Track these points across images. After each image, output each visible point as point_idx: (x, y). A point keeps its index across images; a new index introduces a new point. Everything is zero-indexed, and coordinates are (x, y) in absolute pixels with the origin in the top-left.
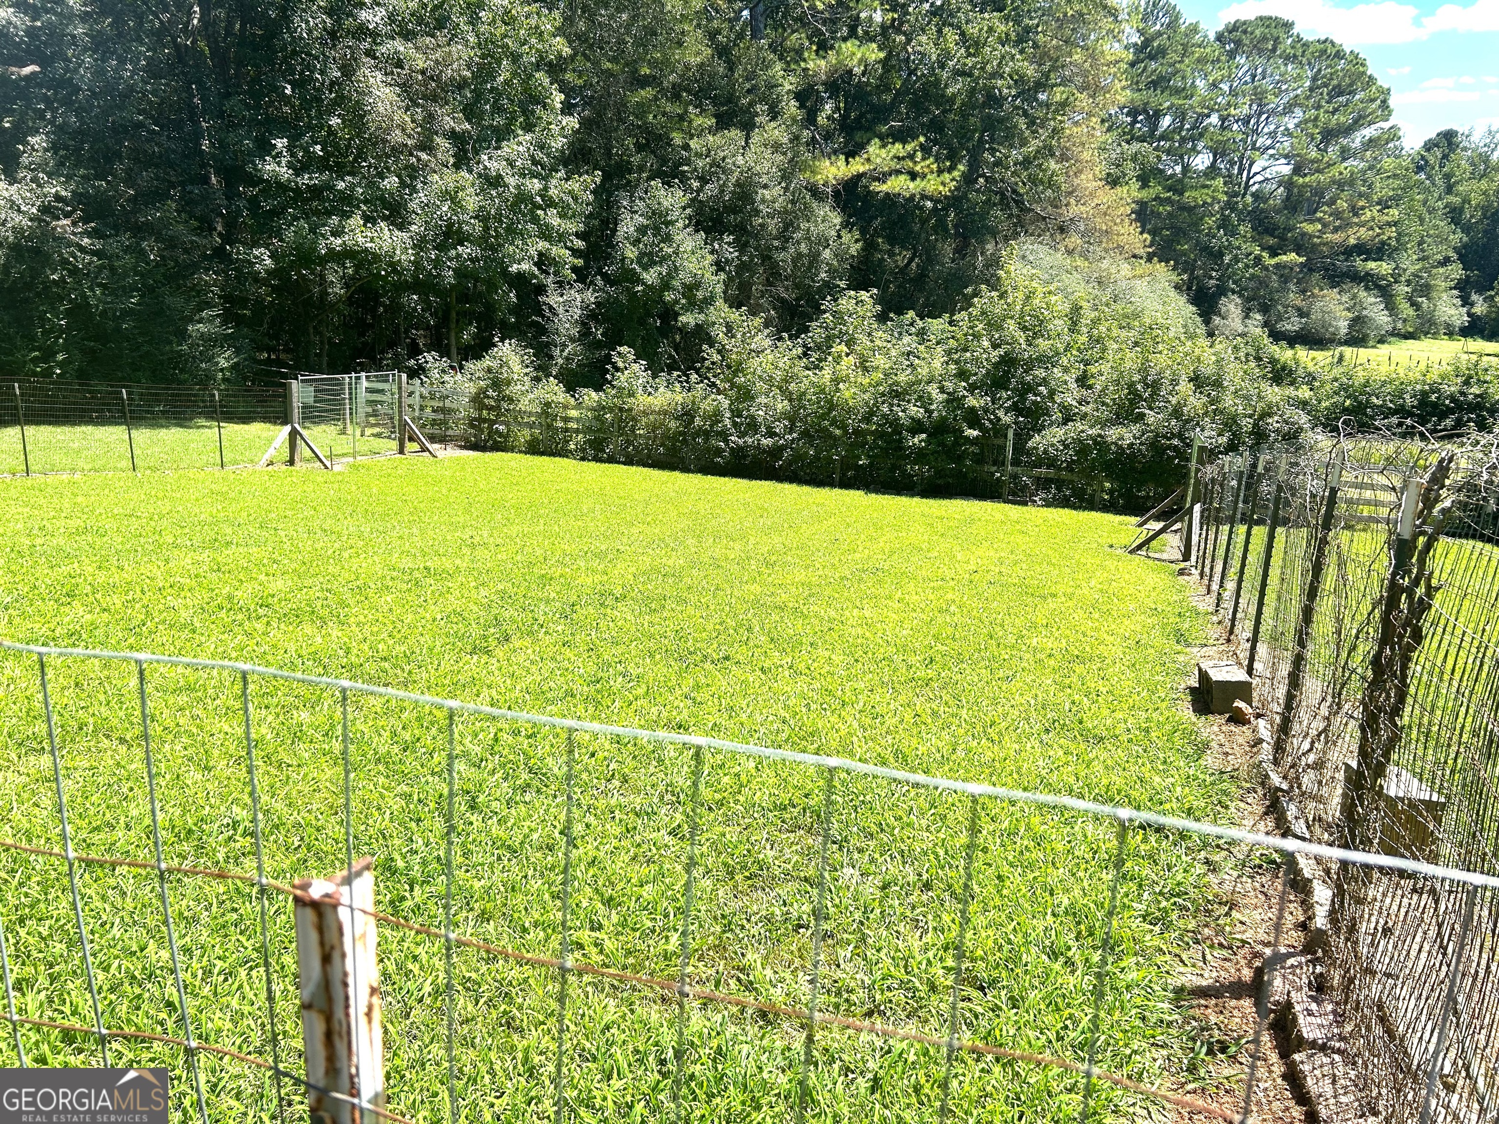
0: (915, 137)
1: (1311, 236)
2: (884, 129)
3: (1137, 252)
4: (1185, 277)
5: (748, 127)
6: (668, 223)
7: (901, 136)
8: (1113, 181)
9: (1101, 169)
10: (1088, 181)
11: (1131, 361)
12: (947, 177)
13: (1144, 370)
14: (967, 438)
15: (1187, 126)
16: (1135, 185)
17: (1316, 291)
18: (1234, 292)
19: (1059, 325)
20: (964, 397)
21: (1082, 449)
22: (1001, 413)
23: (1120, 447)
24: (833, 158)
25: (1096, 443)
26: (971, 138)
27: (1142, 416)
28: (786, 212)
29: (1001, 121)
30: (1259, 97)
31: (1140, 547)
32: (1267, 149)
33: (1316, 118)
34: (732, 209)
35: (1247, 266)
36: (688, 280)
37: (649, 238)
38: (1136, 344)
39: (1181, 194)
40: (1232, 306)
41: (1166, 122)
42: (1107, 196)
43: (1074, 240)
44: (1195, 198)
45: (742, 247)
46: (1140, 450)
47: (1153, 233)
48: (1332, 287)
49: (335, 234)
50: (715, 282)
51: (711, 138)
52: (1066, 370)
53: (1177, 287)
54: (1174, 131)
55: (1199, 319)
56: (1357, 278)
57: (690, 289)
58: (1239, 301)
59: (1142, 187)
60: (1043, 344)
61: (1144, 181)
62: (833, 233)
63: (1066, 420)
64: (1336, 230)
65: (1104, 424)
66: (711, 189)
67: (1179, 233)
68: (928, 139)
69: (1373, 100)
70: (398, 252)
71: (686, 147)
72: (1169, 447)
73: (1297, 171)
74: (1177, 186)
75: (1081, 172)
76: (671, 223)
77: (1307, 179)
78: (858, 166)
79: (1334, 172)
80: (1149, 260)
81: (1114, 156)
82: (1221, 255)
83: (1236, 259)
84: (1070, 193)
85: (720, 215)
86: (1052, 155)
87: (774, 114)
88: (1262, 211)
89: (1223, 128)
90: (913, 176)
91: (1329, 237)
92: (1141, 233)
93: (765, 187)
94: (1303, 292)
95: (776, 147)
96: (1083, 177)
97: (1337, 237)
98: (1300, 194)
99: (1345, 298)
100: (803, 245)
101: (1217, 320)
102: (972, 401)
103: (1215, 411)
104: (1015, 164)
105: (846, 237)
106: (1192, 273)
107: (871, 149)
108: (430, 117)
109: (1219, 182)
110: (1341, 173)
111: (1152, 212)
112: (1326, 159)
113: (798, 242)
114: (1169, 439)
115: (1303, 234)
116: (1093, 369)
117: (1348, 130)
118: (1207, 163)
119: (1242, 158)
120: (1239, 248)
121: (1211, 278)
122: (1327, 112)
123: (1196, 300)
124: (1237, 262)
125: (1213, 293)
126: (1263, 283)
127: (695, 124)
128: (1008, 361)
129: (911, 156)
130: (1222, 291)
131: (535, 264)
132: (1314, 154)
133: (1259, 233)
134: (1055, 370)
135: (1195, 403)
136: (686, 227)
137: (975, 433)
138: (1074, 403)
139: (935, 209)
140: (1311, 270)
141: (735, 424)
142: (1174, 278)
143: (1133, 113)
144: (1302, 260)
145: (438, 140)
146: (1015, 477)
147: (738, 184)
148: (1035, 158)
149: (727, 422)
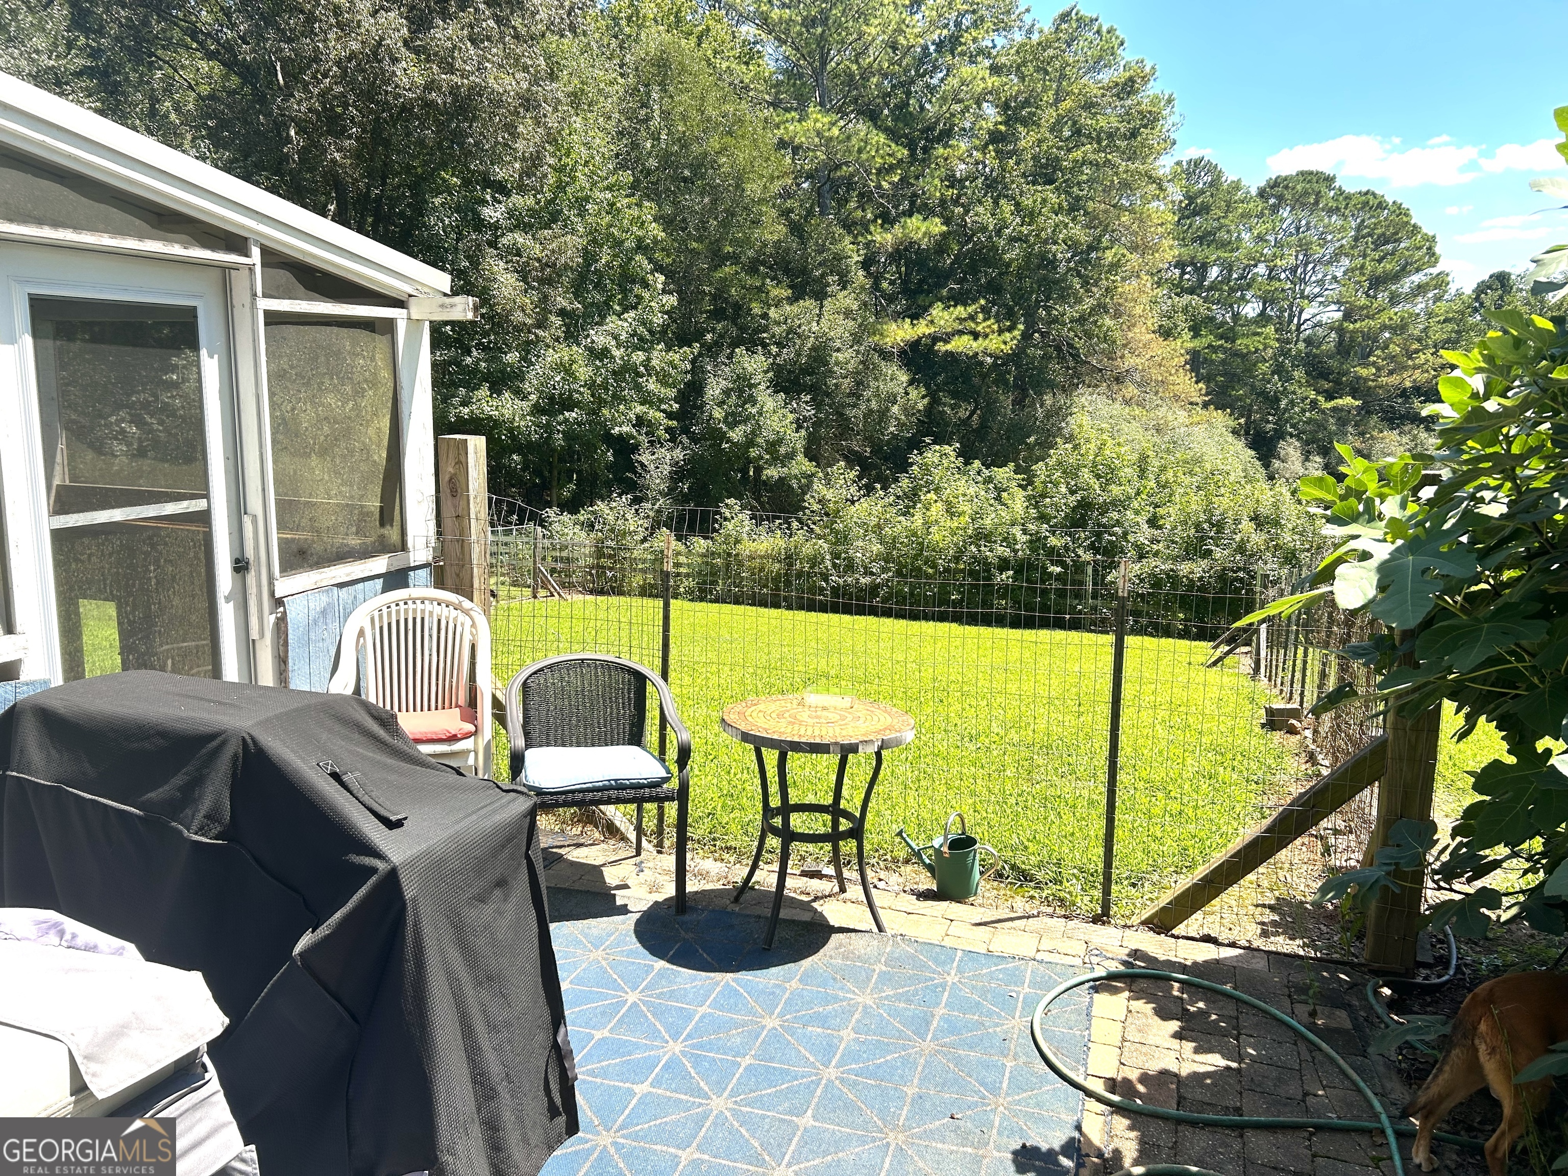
0: (975, 300)
1: (1366, 380)
2: (944, 292)
3: (1193, 400)
4: (1242, 421)
5: (820, 296)
6: (751, 386)
7: (960, 299)
8: (1166, 333)
9: (1153, 322)
10: (1141, 334)
11: (1196, 504)
12: (1008, 336)
13: (1209, 511)
14: (1051, 574)
15: (1235, 276)
16: (1187, 335)
17: (1375, 433)
18: (1291, 436)
19: (1129, 472)
20: (1046, 538)
21: (1156, 582)
22: (1080, 552)
23: (1191, 580)
24: (900, 321)
25: (1168, 576)
26: (1029, 299)
27: (1210, 552)
28: (858, 373)
29: (1056, 282)
30: (1304, 247)
31: (1215, 663)
32: (1316, 296)
33: (1363, 267)
34: (808, 370)
35: (1303, 411)
36: (772, 437)
37: (733, 399)
38: (1199, 488)
39: (1233, 341)
40: (1291, 449)
41: (1214, 273)
42: (1160, 348)
43: (1131, 390)
44: (1247, 346)
45: (817, 404)
46: (1209, 583)
47: (1208, 379)
48: (1392, 429)
49: (464, 404)
50: (797, 439)
51: (788, 308)
52: (1137, 513)
53: (1235, 432)
54: (1221, 282)
55: (1258, 463)
56: (1417, 419)
57: (773, 446)
58: (1297, 444)
59: (1194, 337)
60: (1115, 490)
61: (1195, 331)
62: (902, 391)
63: (1141, 557)
64: (1391, 373)
65: (1175, 559)
66: (787, 354)
67: (1233, 379)
68: (988, 300)
69: (1419, 248)
70: (517, 419)
71: (765, 316)
72: (1237, 579)
73: (1347, 316)
74: (1229, 335)
75: (1134, 325)
76: (755, 386)
77: (1358, 325)
78: (922, 329)
79: (1384, 318)
80: (1205, 405)
81: (1165, 308)
82: (1278, 400)
83: (1292, 403)
84: (1125, 346)
85: (797, 377)
86: (1107, 312)
87: (844, 284)
88: (1315, 356)
89: (1270, 278)
90: (976, 335)
91: (1384, 380)
92: (1197, 382)
93: (838, 350)
94: (1362, 434)
95: (848, 314)
96: (1136, 330)
97: (1394, 380)
98: (1352, 340)
99: (1405, 439)
100: (874, 402)
101: (1276, 464)
102: (1053, 541)
103: (1275, 547)
104: (1071, 322)
105: (914, 394)
106: (1249, 417)
107: (934, 312)
108: (545, 298)
109: (1270, 330)
110: (1391, 319)
111: (1206, 359)
112: (1375, 305)
113: (869, 400)
114: (1235, 572)
115: (1358, 378)
116: (1161, 511)
117: (1396, 277)
118: (1258, 311)
119: (1291, 307)
120: (1294, 393)
121: (1268, 422)
122: (1373, 260)
123: (1252, 445)
124: (1293, 406)
125: (1271, 438)
126: (1321, 426)
127: (772, 295)
128: (1085, 505)
129: (972, 317)
130: (1280, 435)
131: (634, 426)
132: (1363, 301)
133: (1314, 378)
134: (1128, 512)
135: (1257, 539)
136: (768, 388)
137: (1058, 569)
138: (1147, 542)
139: (995, 364)
140: (1369, 413)
141: (834, 565)
142: (1232, 423)
143: (1180, 265)
144: (1358, 403)
145: (553, 318)
146: (1094, 609)
147: (814, 349)
148: (1090, 314)
149: (828, 563)
